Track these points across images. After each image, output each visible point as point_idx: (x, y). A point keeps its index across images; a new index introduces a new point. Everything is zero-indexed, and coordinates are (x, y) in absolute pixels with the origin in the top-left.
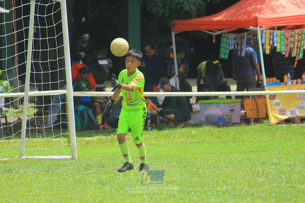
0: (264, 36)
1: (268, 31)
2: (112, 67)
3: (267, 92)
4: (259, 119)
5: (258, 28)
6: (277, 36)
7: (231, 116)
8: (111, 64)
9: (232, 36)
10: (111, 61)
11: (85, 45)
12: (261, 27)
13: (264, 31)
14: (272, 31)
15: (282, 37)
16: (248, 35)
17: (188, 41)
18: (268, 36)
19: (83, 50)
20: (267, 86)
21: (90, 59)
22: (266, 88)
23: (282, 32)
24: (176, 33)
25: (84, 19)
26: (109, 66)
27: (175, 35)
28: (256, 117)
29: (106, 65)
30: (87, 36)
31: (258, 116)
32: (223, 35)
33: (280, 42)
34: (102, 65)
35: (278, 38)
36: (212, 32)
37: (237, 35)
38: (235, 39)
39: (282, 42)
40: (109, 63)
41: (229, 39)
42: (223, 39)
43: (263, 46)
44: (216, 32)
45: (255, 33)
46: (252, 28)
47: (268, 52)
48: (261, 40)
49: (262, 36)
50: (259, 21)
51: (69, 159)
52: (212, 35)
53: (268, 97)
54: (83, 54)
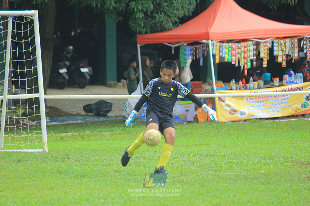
0: (215, 48)
1: (218, 44)
2: (92, 74)
3: (216, 95)
5: (210, 41)
6: (226, 48)
7: (186, 116)
8: (92, 72)
9: (189, 48)
10: (91, 69)
11: (69, 56)
12: (212, 41)
13: (215, 44)
14: (221, 44)
15: (230, 49)
16: (203, 47)
17: (156, 52)
18: (218, 48)
19: (67, 59)
20: (217, 90)
21: (73, 68)
22: (215, 91)
23: (230, 44)
24: (141, 45)
25: (73, 34)
26: (90, 73)
27: (141, 47)
29: (87, 72)
30: (71, 47)
32: (181, 47)
33: (228, 53)
34: (83, 73)
35: (227, 50)
36: (172, 44)
37: (192, 47)
38: (191, 50)
39: (230, 53)
40: (90, 71)
41: (186, 50)
42: (181, 50)
43: (214, 56)
44: (174, 45)
45: (207, 45)
46: (204, 41)
47: (217, 61)
48: (212, 51)
49: (213, 48)
50: (211, 35)
51: (41, 152)
52: (171, 47)
53: (217, 99)
54: (67, 63)
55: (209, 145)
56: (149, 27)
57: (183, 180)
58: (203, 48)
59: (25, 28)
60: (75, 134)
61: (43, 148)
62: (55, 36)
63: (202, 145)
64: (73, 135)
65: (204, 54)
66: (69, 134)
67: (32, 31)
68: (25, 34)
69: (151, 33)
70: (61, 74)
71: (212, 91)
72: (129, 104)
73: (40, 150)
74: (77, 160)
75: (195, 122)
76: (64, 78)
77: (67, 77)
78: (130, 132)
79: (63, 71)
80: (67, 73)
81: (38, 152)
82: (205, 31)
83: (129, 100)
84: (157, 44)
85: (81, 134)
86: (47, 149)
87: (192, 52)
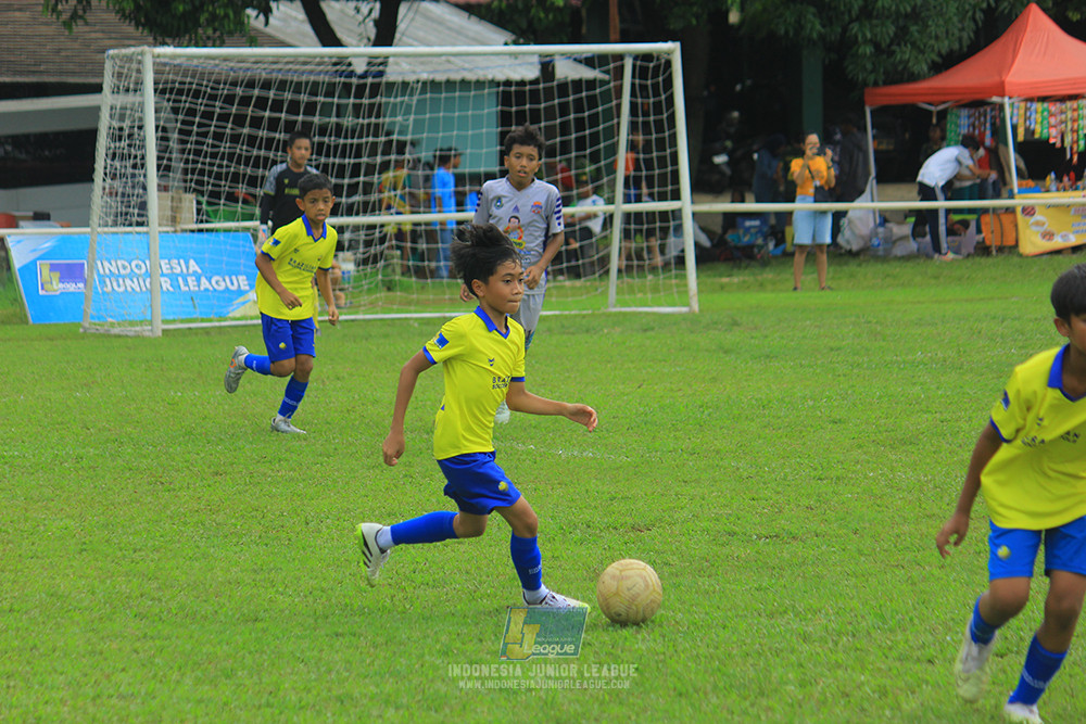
0: (1015, 112)
1: (1023, 104)
3: (1019, 201)
4: (1004, 247)
5: (1006, 100)
6: (1037, 112)
9: (964, 112)
11: (732, 130)
12: (1010, 98)
13: (1016, 104)
14: (1029, 104)
15: (1046, 113)
16: (992, 110)
18: (1022, 112)
19: (729, 137)
20: (1019, 192)
21: (739, 153)
22: (1017, 195)
23: (1046, 105)
24: (873, 107)
25: (738, 87)
27: (872, 112)
28: (999, 244)
30: (736, 114)
31: (1002, 241)
32: (950, 111)
33: (1042, 123)
35: (1038, 116)
36: (932, 105)
37: (972, 111)
38: (969, 117)
39: (1046, 121)
41: (959, 117)
42: (949, 117)
43: (1014, 128)
44: (937, 105)
45: (1001, 107)
46: (995, 99)
47: (1021, 138)
48: (1011, 119)
49: (1013, 112)
50: (1007, 88)
51: (686, 313)
52: (931, 112)
53: (1019, 210)
54: (729, 144)
55: (1007, 298)
56: (882, 70)
57: (962, 364)
58: (993, 113)
59: (655, 75)
60: (747, 278)
61: (689, 305)
62: (705, 93)
63: (992, 298)
64: (744, 282)
65: (993, 125)
66: (735, 280)
67: (669, 83)
68: (655, 86)
69: (886, 83)
70: (718, 166)
71: (1011, 196)
72: (850, 222)
73: (684, 309)
74: (756, 328)
75: (978, 255)
76: (723, 174)
77: (728, 171)
78: (852, 276)
79: (720, 159)
80: (728, 164)
81: (680, 314)
82: (996, 79)
83: (850, 214)
84: (904, 107)
85: (760, 278)
86: (696, 307)
87: (972, 120)
